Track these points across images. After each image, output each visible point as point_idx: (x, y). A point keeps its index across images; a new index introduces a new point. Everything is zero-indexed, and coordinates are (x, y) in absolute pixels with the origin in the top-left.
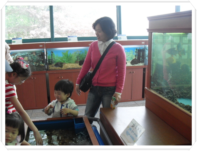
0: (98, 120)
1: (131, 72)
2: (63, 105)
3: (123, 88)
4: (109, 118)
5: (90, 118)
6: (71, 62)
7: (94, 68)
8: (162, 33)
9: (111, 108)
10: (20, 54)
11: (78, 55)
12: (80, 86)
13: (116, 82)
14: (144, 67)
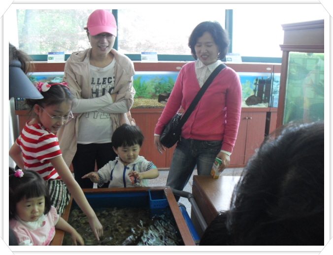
0: (190, 196)
1: (245, 118)
2: (128, 166)
3: (234, 145)
4: (208, 193)
5: (176, 191)
6: (145, 95)
7: (187, 107)
8: (306, 54)
9: (212, 177)
10: (59, 78)
11: (158, 84)
12: (160, 137)
13: (223, 134)
14: (268, 111)
